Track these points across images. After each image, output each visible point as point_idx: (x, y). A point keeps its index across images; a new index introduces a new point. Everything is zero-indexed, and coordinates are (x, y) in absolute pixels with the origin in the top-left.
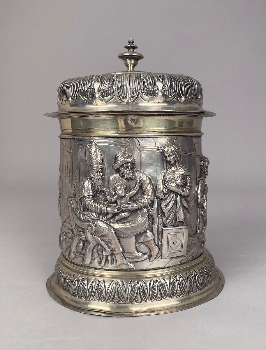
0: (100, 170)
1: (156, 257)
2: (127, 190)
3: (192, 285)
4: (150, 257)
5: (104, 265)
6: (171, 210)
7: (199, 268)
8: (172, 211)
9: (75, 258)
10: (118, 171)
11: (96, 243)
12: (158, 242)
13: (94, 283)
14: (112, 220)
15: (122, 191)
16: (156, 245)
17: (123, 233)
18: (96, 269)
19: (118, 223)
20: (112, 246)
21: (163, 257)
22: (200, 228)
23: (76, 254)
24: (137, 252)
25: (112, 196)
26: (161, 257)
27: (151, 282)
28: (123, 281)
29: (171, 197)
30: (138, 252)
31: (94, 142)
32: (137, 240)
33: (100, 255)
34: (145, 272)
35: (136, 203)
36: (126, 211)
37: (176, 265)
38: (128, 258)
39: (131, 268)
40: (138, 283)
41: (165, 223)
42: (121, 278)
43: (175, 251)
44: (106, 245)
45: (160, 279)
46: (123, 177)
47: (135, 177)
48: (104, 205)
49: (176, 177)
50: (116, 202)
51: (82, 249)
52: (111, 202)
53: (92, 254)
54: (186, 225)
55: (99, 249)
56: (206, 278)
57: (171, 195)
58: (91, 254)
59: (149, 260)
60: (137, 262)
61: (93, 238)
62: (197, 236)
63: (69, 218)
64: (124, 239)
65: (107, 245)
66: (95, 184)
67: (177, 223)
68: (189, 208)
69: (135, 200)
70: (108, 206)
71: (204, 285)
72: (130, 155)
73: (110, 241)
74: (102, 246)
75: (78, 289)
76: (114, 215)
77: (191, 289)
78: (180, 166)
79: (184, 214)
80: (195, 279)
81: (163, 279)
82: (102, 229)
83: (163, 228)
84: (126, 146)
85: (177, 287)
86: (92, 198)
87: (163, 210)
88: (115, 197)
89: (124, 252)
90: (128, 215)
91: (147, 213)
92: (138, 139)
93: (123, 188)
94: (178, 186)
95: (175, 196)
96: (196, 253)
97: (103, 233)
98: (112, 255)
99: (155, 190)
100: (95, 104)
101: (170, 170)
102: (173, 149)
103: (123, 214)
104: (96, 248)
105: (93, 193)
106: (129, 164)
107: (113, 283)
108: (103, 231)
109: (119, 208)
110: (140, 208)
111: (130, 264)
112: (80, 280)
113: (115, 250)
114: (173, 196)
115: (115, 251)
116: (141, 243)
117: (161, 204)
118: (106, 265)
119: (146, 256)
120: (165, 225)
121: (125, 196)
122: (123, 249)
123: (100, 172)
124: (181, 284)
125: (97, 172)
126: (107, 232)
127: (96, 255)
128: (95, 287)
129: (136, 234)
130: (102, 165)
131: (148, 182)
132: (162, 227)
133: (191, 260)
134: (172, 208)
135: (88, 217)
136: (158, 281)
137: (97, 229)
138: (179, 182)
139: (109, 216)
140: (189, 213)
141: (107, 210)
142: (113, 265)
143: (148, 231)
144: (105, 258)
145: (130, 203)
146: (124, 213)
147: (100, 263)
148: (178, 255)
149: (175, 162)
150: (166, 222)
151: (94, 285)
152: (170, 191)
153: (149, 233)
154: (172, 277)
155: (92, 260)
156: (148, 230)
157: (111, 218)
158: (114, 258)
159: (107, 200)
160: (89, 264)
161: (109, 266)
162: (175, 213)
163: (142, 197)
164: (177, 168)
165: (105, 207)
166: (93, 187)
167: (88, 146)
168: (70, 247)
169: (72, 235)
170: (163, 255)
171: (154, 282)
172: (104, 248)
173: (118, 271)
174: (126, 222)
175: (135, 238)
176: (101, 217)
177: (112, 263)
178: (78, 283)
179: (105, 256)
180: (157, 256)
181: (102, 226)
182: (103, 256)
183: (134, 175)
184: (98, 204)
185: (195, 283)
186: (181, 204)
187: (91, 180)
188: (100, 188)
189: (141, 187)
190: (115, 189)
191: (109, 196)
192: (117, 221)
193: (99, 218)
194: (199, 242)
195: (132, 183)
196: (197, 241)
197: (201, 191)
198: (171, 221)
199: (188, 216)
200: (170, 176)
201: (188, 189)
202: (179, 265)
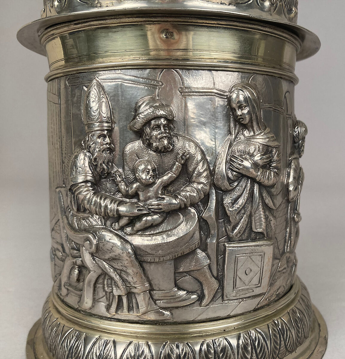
0: (106, 132)
1: (213, 299)
2: (157, 173)
3: (278, 347)
4: (201, 298)
5: (116, 312)
6: (243, 211)
7: (289, 313)
8: (244, 214)
9: (67, 295)
10: (139, 134)
11: (100, 272)
12: (218, 270)
13: (97, 346)
14: (129, 229)
15: (148, 174)
16: (213, 276)
17: (149, 254)
18: (101, 317)
19: (141, 235)
20: (130, 279)
21: (225, 299)
22: (290, 243)
23: (69, 288)
24: (176, 289)
25: (129, 183)
26: (223, 298)
27: (202, 345)
28: (150, 343)
29: (242, 186)
30: (180, 289)
31: (95, 78)
32: (176, 268)
33: (108, 294)
34: (192, 325)
35: (176, 197)
36: (155, 213)
37: (250, 312)
38: (159, 300)
39: (164, 320)
40: (178, 347)
41: (231, 236)
42: (147, 337)
43: (247, 287)
44: (118, 277)
45: (221, 339)
46: (149, 146)
47: (174, 146)
48: (113, 201)
49: (252, 149)
50: (136, 195)
51: (78, 280)
52: (127, 195)
53: (94, 290)
54: (269, 239)
55: (106, 282)
56: (300, 331)
57: (243, 183)
58: (92, 291)
59: (200, 305)
60: (177, 308)
61: (96, 261)
62: (286, 257)
63: (58, 223)
64: (153, 267)
65: (120, 276)
66: (95, 159)
67: (253, 235)
68: (274, 208)
69: (174, 191)
70: (121, 203)
71: (297, 344)
72: (164, 103)
73: (125, 269)
74: (111, 279)
75: (68, 354)
76: (133, 220)
77: (275, 353)
78: (260, 129)
79: (266, 218)
80: (283, 336)
81: (226, 339)
82: (108, 246)
83: (227, 245)
84: (157, 86)
85: (252, 352)
86: (91, 186)
87: (228, 212)
88: (135, 186)
89: (151, 290)
90: (161, 219)
91: (197, 216)
92: (180, 72)
93: (149, 167)
94: (255, 165)
95: (249, 185)
96: (284, 287)
97: (112, 255)
98: (130, 295)
99: (212, 173)
100: (99, 5)
101: (242, 137)
102: (247, 94)
103: (149, 218)
104: (101, 281)
105: (93, 176)
106: (162, 120)
107: (131, 347)
108: (111, 251)
109: (142, 207)
110: (183, 206)
111: (164, 312)
112: (72, 338)
113: (136, 286)
114: (246, 186)
115: (136, 288)
116: (185, 272)
117: (222, 200)
118: (119, 312)
119: (194, 296)
120: (230, 240)
121: (154, 183)
122: (150, 284)
123: (105, 136)
124: (258, 347)
125: (99, 137)
126: (118, 251)
127: (101, 293)
128: (98, 354)
129: (175, 256)
130: (109, 123)
131: (199, 157)
132: (225, 242)
133: (276, 299)
134: (244, 207)
135: (85, 223)
136: (215, 343)
137: (101, 245)
138: (257, 158)
139: (124, 221)
140: (275, 217)
141: (117, 210)
142: (131, 313)
143: (199, 251)
144: (117, 300)
145: (164, 196)
146: (151, 215)
147: (108, 308)
148: (253, 294)
149: (251, 120)
150: (233, 232)
151: (95, 349)
152: (241, 176)
153: (201, 254)
154: (242, 335)
155: (95, 301)
156: (199, 248)
157: (127, 225)
158: (134, 301)
159: (119, 191)
160: (90, 309)
161: (124, 314)
162: (250, 216)
163: (187, 186)
164: (254, 133)
165: (114, 203)
166: (93, 165)
167: (84, 87)
168: (60, 274)
169: (63, 254)
170: (225, 294)
171: (208, 346)
172: (115, 282)
173: (142, 324)
174: (157, 233)
175: (173, 264)
176: (108, 223)
177: (130, 309)
178: (68, 343)
179: (117, 297)
180: (214, 297)
181: (110, 241)
182: (114, 296)
183: (171, 142)
184: (101, 199)
185: (283, 343)
186: (260, 201)
187: (89, 152)
188: (105, 167)
189: (185, 166)
190: (134, 171)
191: (123, 183)
192: (138, 231)
193: (105, 224)
194: (288, 266)
195: (168, 159)
196: (286, 266)
197: (294, 178)
198: (242, 232)
199: (272, 223)
200: (241, 147)
201: (274, 172)
202: (255, 310)
